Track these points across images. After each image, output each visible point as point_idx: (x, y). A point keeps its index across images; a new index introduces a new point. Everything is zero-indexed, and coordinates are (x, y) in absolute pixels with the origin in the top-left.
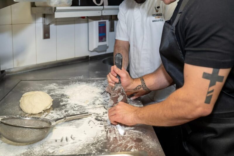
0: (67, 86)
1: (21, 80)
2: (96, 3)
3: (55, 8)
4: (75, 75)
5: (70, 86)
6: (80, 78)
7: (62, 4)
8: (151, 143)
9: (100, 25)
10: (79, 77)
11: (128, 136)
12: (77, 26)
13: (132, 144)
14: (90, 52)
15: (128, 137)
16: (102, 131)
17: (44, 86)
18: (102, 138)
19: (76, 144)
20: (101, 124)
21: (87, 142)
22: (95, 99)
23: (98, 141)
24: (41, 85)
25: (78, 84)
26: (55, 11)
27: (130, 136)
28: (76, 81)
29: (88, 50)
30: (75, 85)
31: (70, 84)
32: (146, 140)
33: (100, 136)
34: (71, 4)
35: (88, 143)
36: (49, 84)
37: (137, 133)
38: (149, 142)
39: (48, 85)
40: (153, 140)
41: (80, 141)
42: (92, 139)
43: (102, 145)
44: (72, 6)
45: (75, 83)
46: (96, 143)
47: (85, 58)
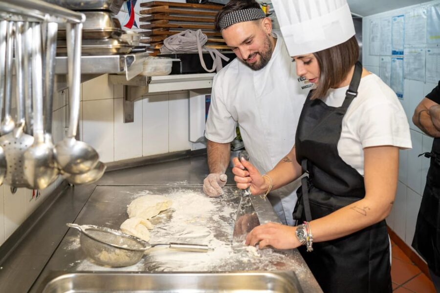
0: (167, 195)
1: (97, 186)
2: (206, 69)
3: (150, 78)
4: (174, 179)
5: (171, 194)
6: (183, 184)
7: (158, 71)
8: (298, 268)
9: (207, 101)
10: (182, 182)
11: (266, 258)
12: (172, 103)
13: (272, 268)
14: (192, 143)
15: (266, 260)
16: (230, 253)
17: (132, 194)
18: (231, 261)
19: (198, 266)
20: (226, 244)
21: (212, 264)
22: (211, 212)
23: (227, 264)
24: (128, 192)
25: (182, 193)
26: (149, 82)
27: (268, 259)
28: (178, 188)
29: (189, 141)
30: (178, 193)
31: (171, 192)
32: (291, 264)
33: (228, 258)
34: (170, 72)
35: (214, 265)
36: (139, 190)
37: (277, 256)
38: (294, 266)
39: (138, 193)
40: (300, 265)
41: (202, 262)
42: (219, 261)
43: (233, 268)
44: (171, 74)
45: (177, 191)
46: (225, 266)
47: (184, 153)
